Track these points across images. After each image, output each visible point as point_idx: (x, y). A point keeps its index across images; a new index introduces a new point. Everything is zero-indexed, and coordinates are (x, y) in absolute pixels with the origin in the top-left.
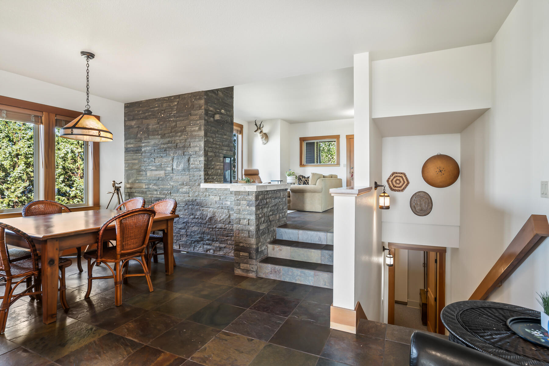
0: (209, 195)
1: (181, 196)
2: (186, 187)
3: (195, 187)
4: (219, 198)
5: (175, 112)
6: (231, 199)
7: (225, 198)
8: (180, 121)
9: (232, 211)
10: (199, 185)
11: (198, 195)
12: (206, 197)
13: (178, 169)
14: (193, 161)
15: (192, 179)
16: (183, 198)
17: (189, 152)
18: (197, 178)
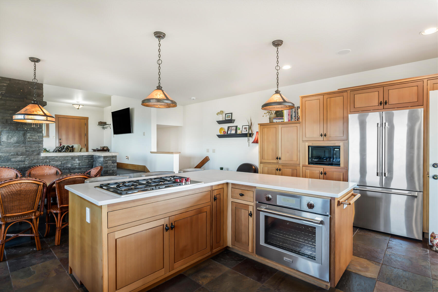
0: (50, 161)
1: (13, 165)
2: (21, 156)
3: (33, 156)
4: (61, 162)
5: (4, 92)
6: (72, 162)
7: (67, 162)
8: (10, 101)
9: (72, 170)
10: (39, 154)
11: (36, 162)
12: (46, 163)
13: (9, 141)
14: (30, 136)
15: (30, 150)
16: (16, 166)
17: (24, 128)
18: (35, 149)
